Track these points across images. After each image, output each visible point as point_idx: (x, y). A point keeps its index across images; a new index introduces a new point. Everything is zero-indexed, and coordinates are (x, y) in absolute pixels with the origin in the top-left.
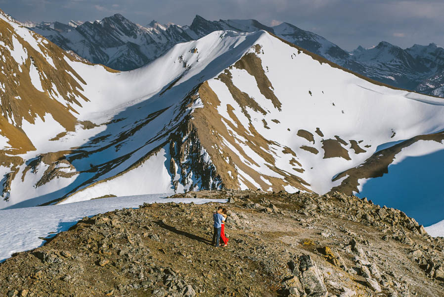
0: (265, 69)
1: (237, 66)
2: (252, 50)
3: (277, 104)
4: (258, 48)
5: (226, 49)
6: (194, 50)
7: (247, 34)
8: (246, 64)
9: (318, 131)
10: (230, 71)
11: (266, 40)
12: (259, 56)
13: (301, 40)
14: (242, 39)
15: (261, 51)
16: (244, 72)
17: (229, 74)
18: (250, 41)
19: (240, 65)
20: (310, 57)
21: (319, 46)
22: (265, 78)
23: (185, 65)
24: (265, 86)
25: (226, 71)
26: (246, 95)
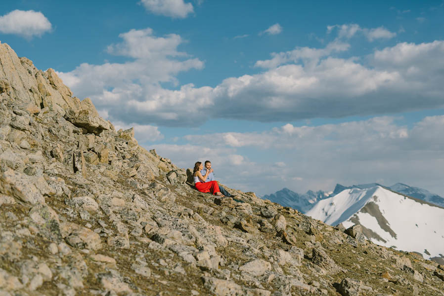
0: (382, 211)
1: (362, 211)
2: (372, 200)
3: (393, 235)
4: (375, 198)
5: (354, 201)
6: (332, 204)
7: (367, 189)
8: (368, 210)
9: (426, 252)
10: (358, 215)
11: (380, 193)
12: (377, 203)
13: (411, 193)
14: (364, 194)
15: (378, 199)
16: (367, 215)
17: (357, 217)
18: (369, 194)
19: (364, 210)
20: (414, 201)
21: (424, 196)
22: (383, 218)
23: (327, 215)
24: (383, 223)
25: (355, 215)
26: (370, 231)
